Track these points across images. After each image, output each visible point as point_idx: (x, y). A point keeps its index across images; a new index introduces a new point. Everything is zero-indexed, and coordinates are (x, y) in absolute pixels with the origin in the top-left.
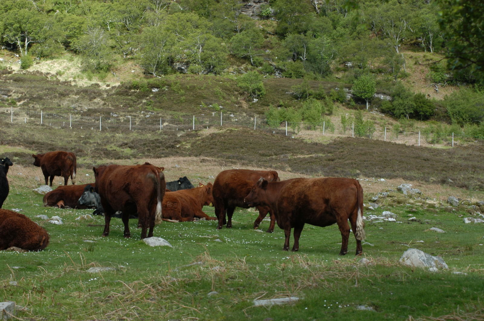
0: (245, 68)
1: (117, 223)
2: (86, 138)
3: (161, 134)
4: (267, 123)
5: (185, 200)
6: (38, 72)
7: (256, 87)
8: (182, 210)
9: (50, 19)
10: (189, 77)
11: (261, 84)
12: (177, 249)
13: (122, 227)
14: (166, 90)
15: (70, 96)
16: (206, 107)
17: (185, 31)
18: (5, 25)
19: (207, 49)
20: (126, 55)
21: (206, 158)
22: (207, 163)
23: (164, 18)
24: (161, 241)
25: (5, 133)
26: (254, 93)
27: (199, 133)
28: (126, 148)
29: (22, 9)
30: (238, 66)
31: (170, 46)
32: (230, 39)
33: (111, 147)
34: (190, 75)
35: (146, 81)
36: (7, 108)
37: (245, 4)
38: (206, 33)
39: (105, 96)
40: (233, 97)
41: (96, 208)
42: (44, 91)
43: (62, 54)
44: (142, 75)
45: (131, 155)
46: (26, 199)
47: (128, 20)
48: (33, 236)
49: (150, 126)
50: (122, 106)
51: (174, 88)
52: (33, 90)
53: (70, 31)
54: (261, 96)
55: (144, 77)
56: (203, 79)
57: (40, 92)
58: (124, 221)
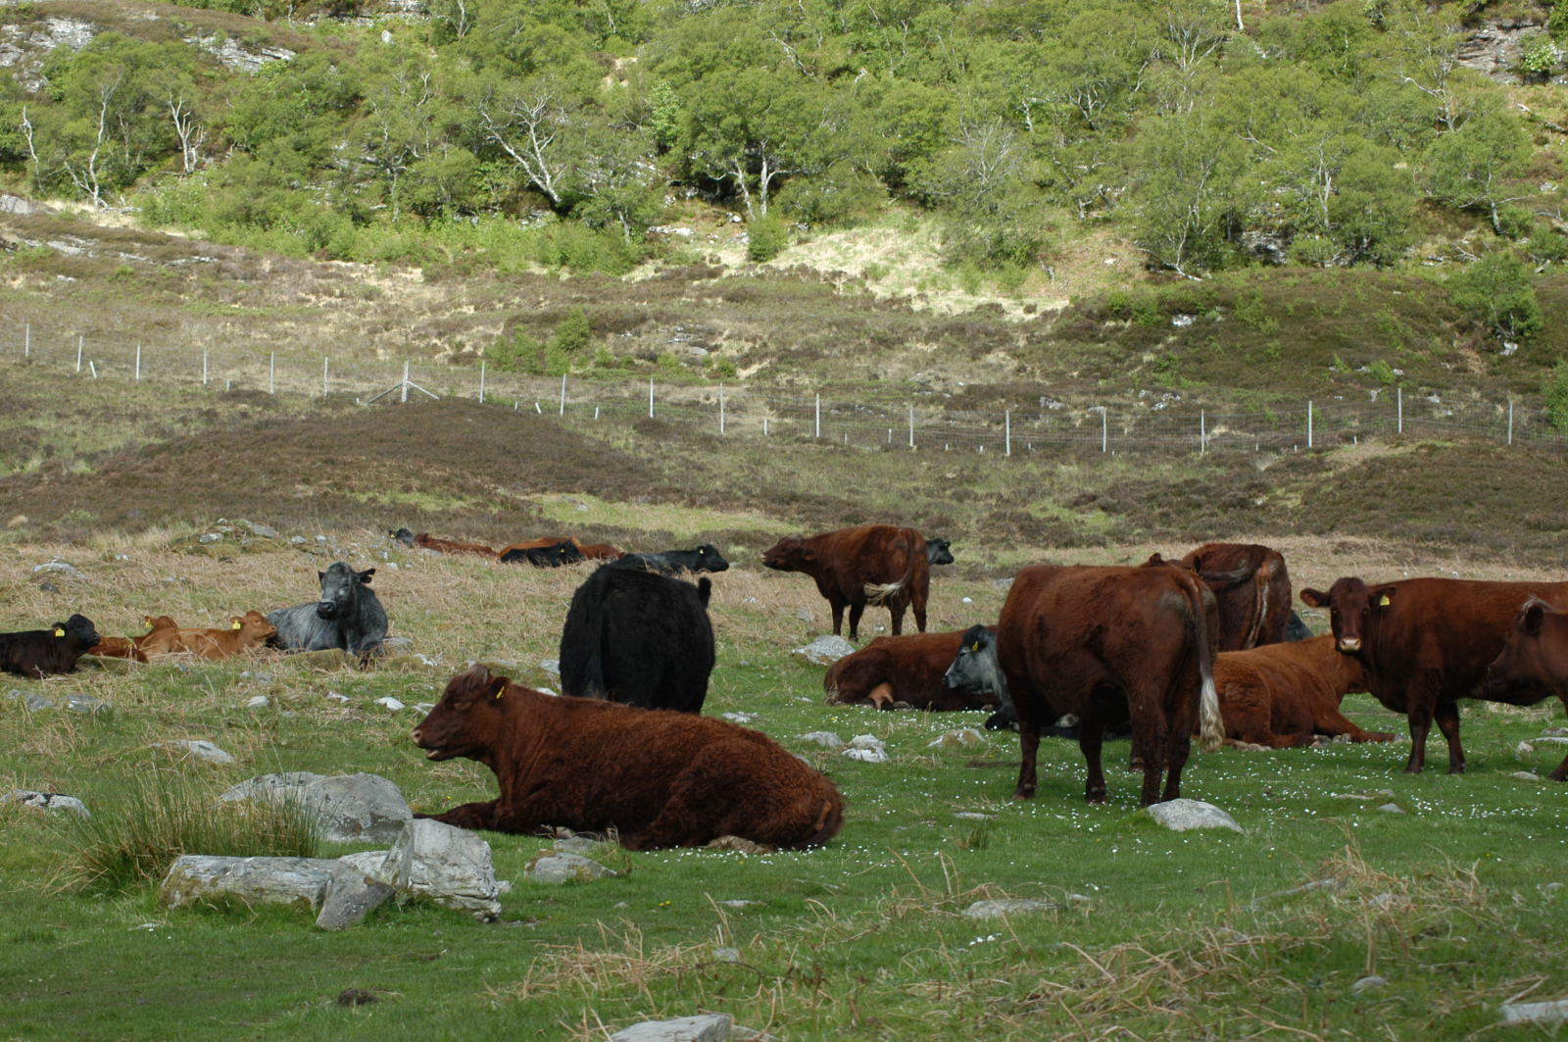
0: (1473, 243)
1: (1062, 756)
2: (962, 480)
3: (1204, 463)
4: (1548, 421)
5: (1285, 676)
6: (803, 269)
7: (1510, 305)
8: (1276, 710)
9: (840, 97)
10: (1293, 275)
11: (1529, 295)
12: (1258, 839)
13: (1080, 767)
14: (1220, 318)
15: (907, 345)
16: (1348, 372)
17: (1275, 126)
18: (696, 119)
19: (1348, 184)
20: (1088, 208)
21: (1351, 539)
22: (1355, 556)
23: (1209, 85)
24: (1206, 813)
25: (700, 469)
26: (1505, 324)
27: (1328, 459)
28: (1091, 509)
29: (749, 69)
30: (1452, 237)
31: (1228, 179)
32: (1423, 147)
33: (1044, 510)
34: (1295, 270)
35: (1152, 291)
36: (707, 389)
37: (1471, 33)
38: (1346, 131)
39: (1022, 343)
40: (1438, 340)
41: (997, 705)
42: (825, 332)
43: (880, 209)
44: (1141, 274)
45: (1108, 533)
46: (771, 680)
47: (1092, 94)
48: (792, 799)
49: (1168, 438)
50: (1075, 374)
51: (1246, 313)
52: (789, 328)
53: (906, 135)
54: (1527, 334)
55: (1148, 281)
56: (1338, 284)
57: (812, 335)
58: (1084, 748)
